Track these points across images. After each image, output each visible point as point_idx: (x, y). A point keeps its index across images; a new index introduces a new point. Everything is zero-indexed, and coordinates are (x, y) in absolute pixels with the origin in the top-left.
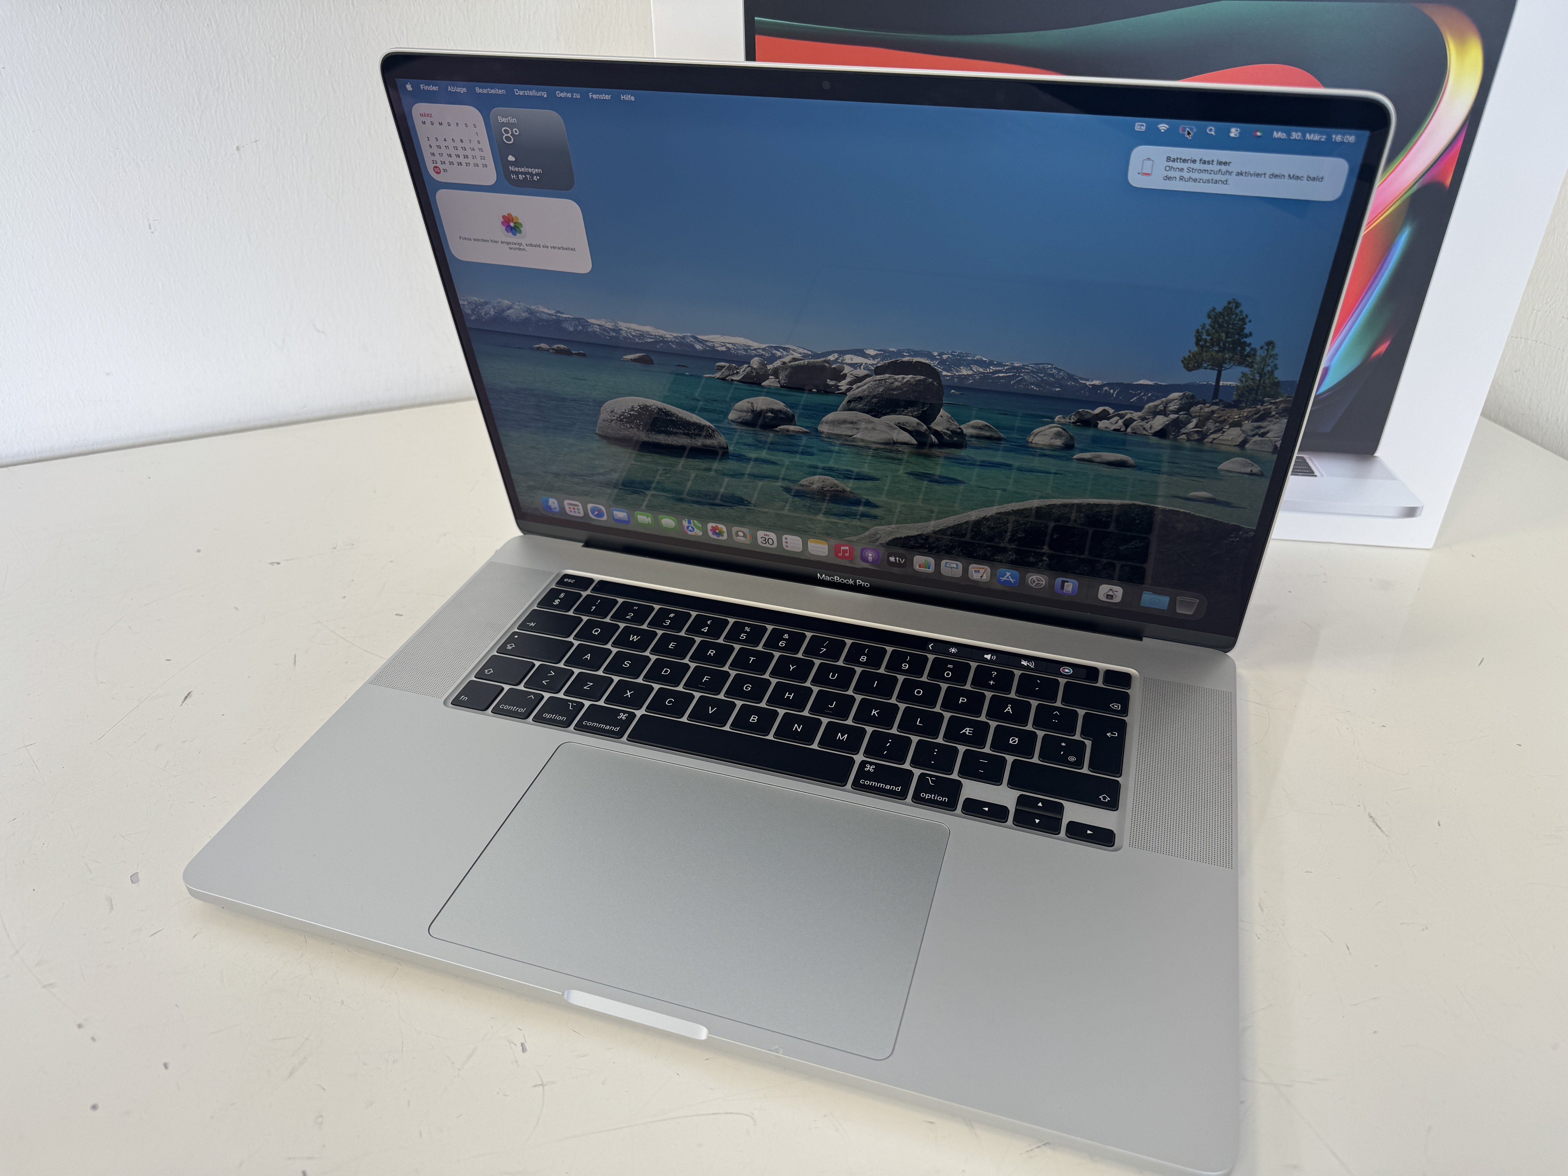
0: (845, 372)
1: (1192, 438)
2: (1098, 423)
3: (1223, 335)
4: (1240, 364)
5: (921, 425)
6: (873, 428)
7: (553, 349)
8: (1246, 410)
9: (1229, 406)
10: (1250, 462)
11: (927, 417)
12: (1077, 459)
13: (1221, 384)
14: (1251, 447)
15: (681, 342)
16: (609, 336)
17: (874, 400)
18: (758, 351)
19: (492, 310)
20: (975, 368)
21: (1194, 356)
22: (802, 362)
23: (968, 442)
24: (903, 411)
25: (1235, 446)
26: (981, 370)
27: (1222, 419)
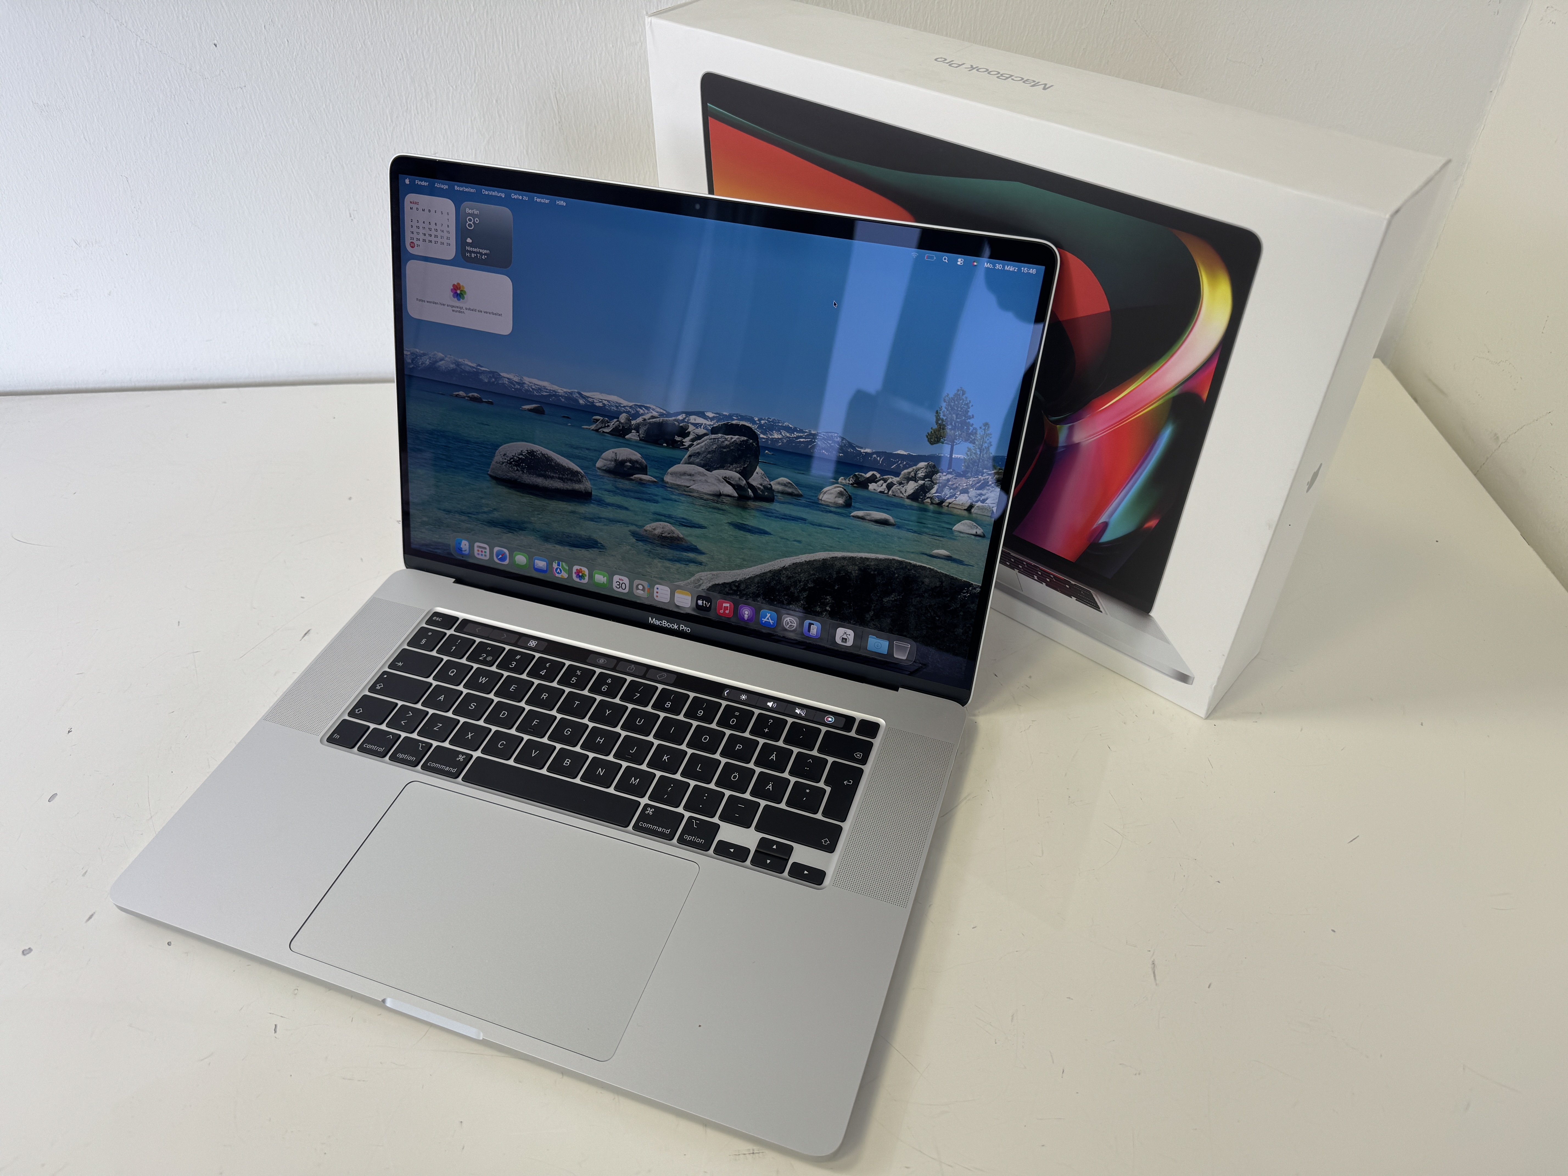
0: (689, 430)
1: (934, 502)
2: (869, 486)
3: (954, 416)
4: (966, 441)
5: (742, 480)
6: (705, 480)
7: (469, 397)
8: (970, 479)
9: (959, 475)
10: (975, 524)
11: (746, 474)
12: (853, 516)
13: (953, 457)
14: (976, 511)
15: (569, 397)
16: (514, 389)
17: (709, 456)
18: (627, 408)
19: (428, 360)
20: (784, 433)
21: (935, 432)
22: (658, 419)
23: (775, 497)
24: (730, 466)
25: (965, 510)
26: (788, 435)
27: (954, 486)
